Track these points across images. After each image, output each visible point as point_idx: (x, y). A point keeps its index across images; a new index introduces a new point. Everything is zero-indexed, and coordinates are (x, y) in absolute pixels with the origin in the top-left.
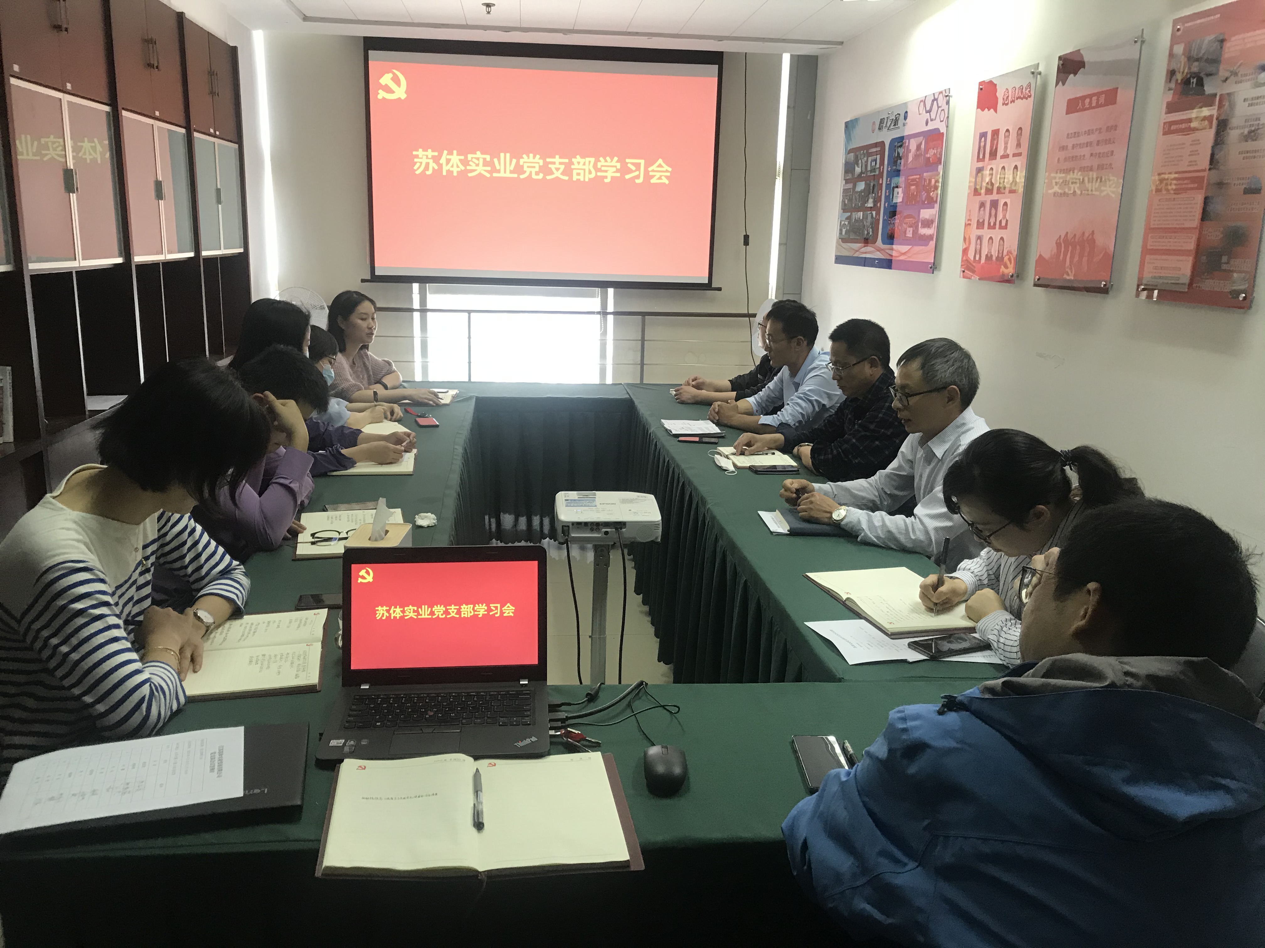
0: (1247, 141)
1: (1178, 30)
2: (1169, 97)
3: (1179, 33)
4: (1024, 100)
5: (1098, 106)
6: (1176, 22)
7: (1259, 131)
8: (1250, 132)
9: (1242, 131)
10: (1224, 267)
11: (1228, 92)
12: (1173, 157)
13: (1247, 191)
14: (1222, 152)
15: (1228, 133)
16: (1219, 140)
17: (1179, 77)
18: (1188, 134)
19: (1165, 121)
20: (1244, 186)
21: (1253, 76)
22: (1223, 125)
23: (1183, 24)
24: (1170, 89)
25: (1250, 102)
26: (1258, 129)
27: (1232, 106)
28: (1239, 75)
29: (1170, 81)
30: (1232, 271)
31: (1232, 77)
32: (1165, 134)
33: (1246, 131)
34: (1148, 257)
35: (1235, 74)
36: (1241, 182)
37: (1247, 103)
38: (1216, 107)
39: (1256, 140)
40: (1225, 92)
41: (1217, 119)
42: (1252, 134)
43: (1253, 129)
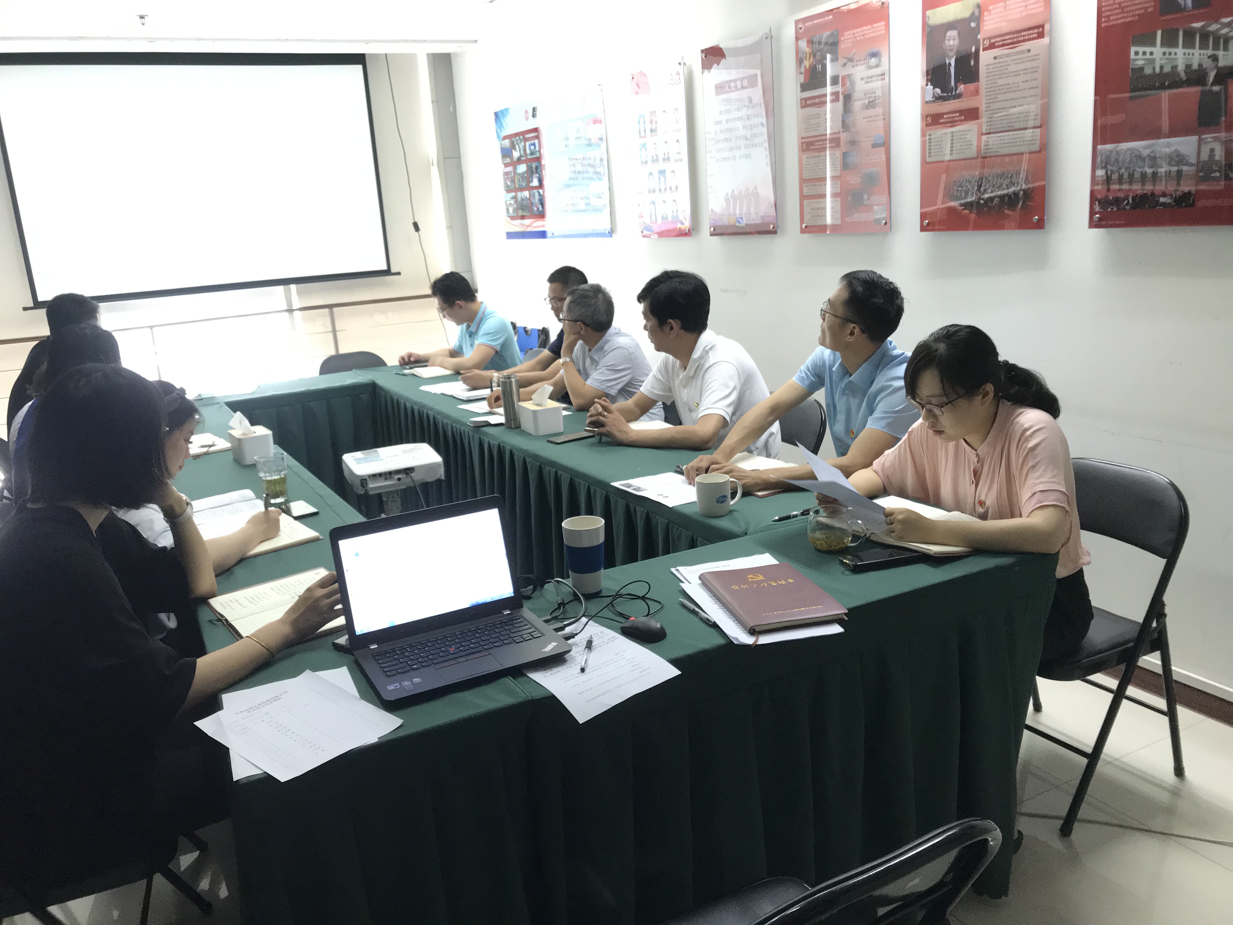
0: (868, 109)
1: (801, 28)
2: (802, 79)
3: (801, 31)
4: (675, 85)
5: (743, 88)
6: (797, 22)
7: (876, 101)
8: (869, 102)
9: (863, 102)
10: (866, 203)
11: (849, 73)
12: (812, 124)
13: (874, 146)
14: (851, 119)
15: (853, 105)
16: (847, 109)
17: (807, 63)
19: (801, 98)
20: (872, 142)
21: (865, 62)
22: (848, 98)
23: (804, 23)
24: (801, 73)
25: (866, 80)
26: (875, 100)
27: (853, 84)
28: (855, 61)
29: (800, 67)
30: (874, 205)
31: (850, 62)
32: (802, 107)
33: (866, 102)
34: (805, 202)
35: (851, 60)
36: (869, 139)
37: (863, 82)
38: (841, 85)
39: (874, 108)
40: (845, 73)
41: (842, 94)
42: (871, 104)
43: (871, 100)
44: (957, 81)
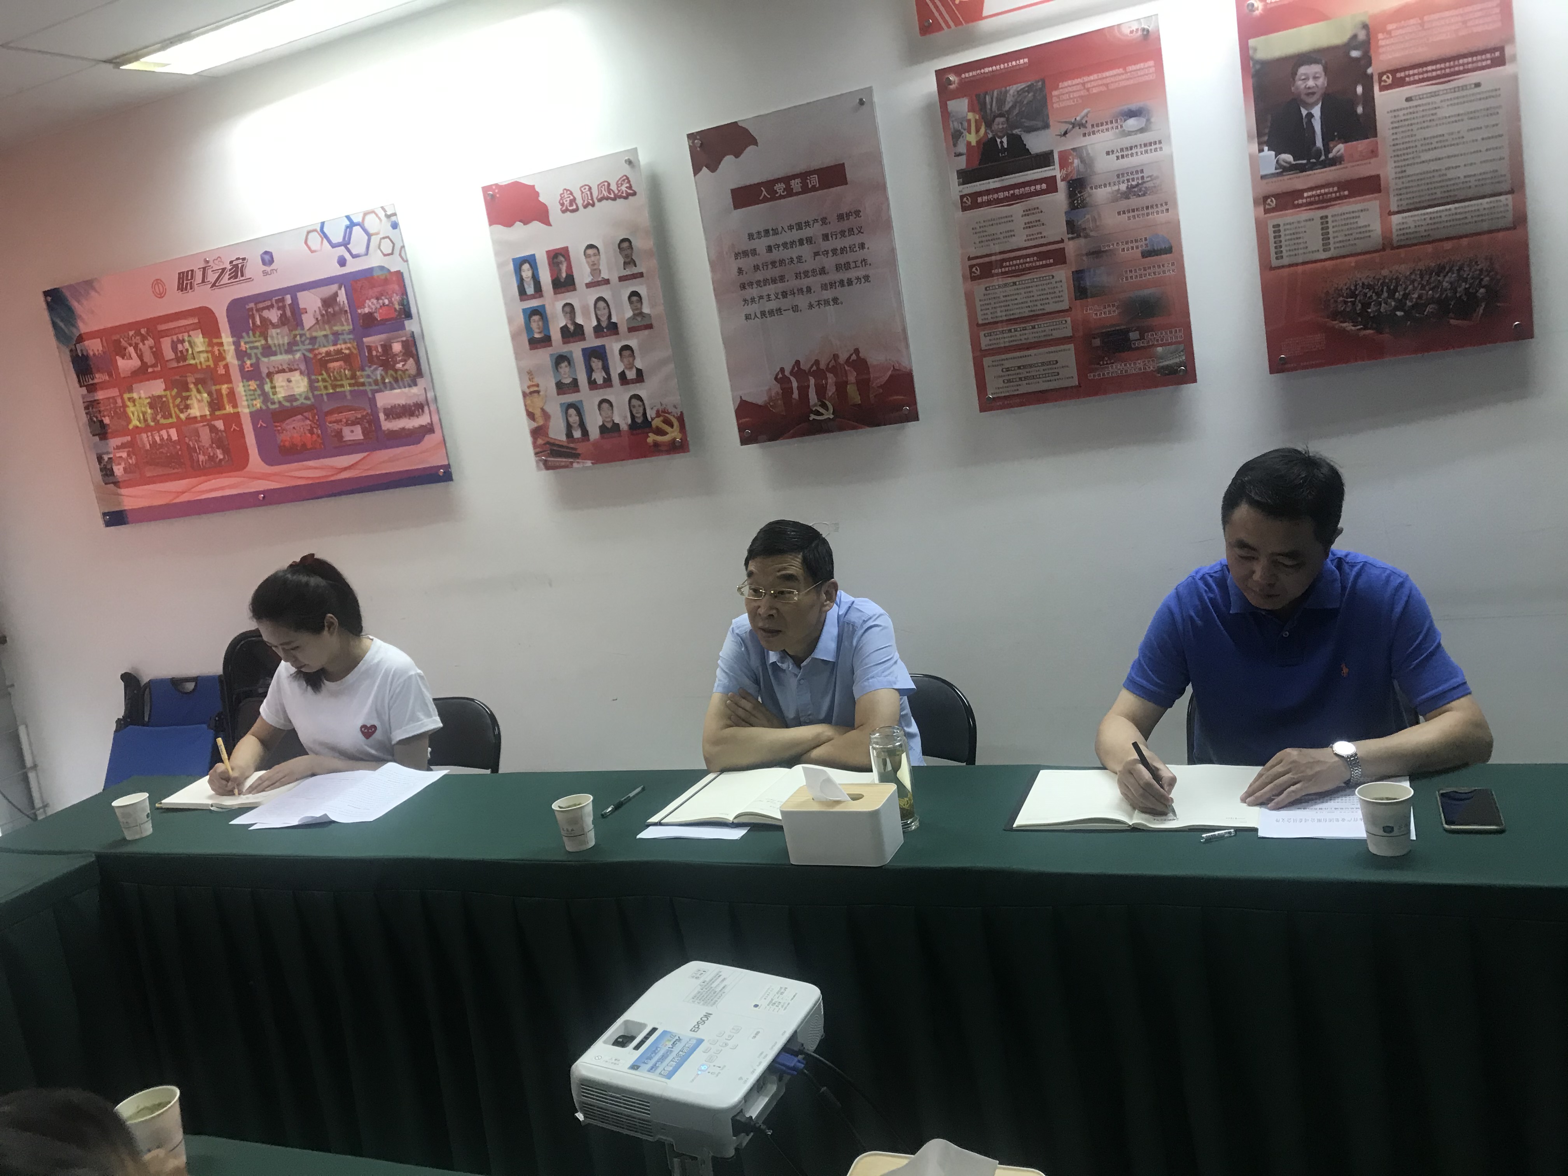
0: (1128, 198)
1: (951, 82)
2: (961, 163)
3: (954, 86)
4: (620, 201)
5: (808, 190)
6: (942, 73)
7: (1145, 185)
8: (1130, 188)
9: (1116, 188)
10: (1137, 344)
11: (1077, 146)
12: (990, 234)
13: (1147, 254)
14: (1088, 217)
15: (1090, 195)
16: (1077, 202)
17: (971, 138)
18: (1013, 204)
19: (961, 194)
20: (1140, 249)
21: (1114, 125)
22: (1077, 185)
23: (959, 74)
24: (959, 155)
25: (1120, 154)
26: (1143, 183)
27: (1087, 162)
28: (1089, 125)
29: (955, 145)
30: (1152, 347)
31: (1076, 128)
32: (963, 209)
33: (1123, 187)
35: (1080, 125)
36: (1134, 245)
37: (1113, 157)
38: (1057, 166)
39: (1144, 195)
41: (1064, 180)
42: (1134, 190)
43: (1134, 183)
44: (1328, 138)
